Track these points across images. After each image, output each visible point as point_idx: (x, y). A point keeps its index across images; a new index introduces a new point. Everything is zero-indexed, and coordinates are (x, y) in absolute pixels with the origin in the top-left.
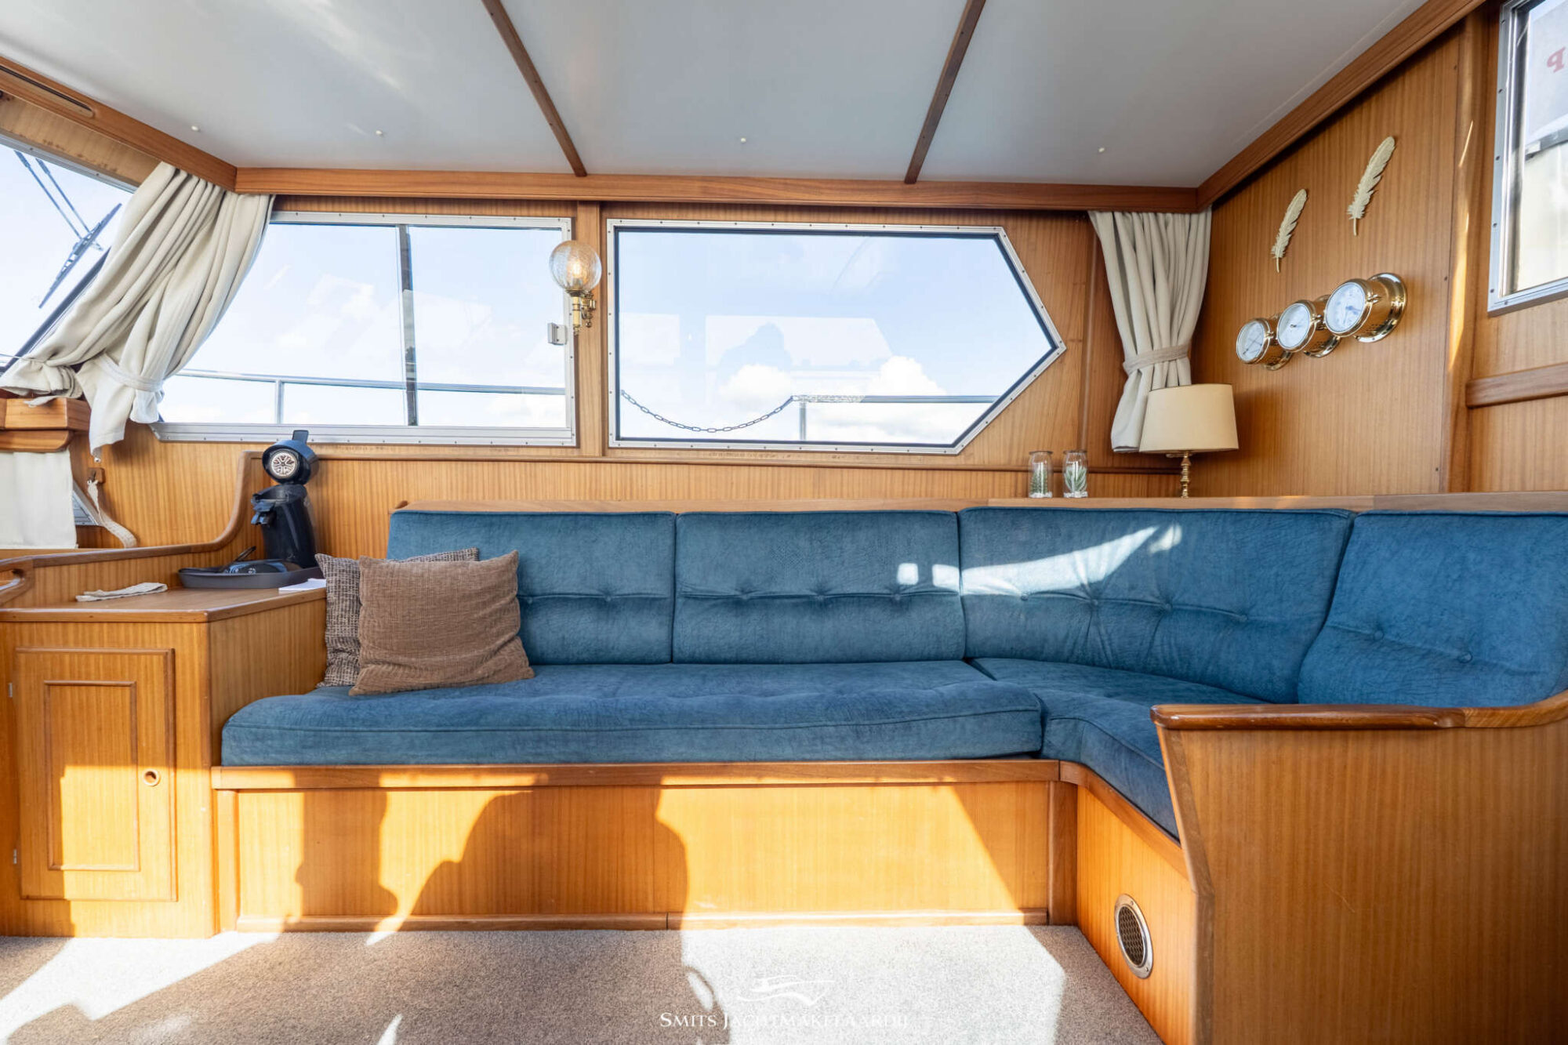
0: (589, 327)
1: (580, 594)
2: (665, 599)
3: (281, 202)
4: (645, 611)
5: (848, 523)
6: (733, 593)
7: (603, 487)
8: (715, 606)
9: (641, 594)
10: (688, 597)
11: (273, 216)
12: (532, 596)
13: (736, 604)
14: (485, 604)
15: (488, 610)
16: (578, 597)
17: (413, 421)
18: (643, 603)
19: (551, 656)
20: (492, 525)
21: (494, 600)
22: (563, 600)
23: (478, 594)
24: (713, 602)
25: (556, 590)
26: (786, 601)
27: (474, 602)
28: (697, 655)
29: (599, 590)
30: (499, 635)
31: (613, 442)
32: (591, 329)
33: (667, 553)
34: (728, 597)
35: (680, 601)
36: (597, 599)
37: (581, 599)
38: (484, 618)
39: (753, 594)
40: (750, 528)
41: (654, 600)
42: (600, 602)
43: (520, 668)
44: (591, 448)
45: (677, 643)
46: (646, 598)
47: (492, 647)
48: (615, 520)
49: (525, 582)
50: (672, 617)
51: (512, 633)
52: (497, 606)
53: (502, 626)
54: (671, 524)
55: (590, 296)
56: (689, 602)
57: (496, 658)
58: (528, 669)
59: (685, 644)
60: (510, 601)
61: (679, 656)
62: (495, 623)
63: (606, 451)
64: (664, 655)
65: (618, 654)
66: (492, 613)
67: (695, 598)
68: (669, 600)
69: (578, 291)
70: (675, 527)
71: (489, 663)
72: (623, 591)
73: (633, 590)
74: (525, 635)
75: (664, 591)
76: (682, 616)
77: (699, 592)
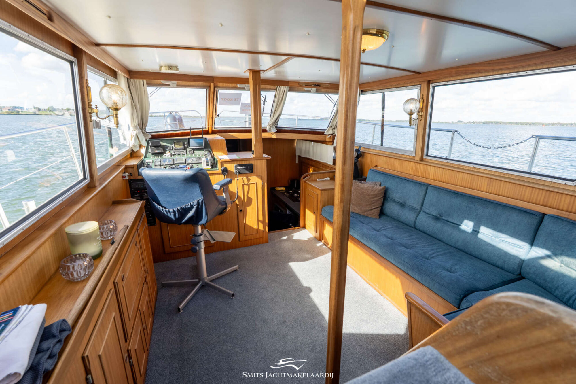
3: (363, 90)
4: (411, 211)
5: (484, 204)
6: (437, 215)
8: (429, 217)
9: (412, 206)
10: (424, 212)
11: (362, 94)
12: (390, 198)
13: (437, 219)
14: (373, 198)
15: (373, 200)
16: (398, 202)
17: (382, 145)
18: (413, 209)
19: (388, 215)
20: (385, 177)
21: (375, 197)
22: (395, 201)
23: (372, 195)
24: (430, 216)
25: (394, 198)
26: (451, 224)
27: (370, 197)
29: (403, 202)
30: (374, 206)
31: (425, 157)
32: (421, 121)
33: (422, 196)
34: (435, 216)
35: (422, 212)
38: (371, 201)
39: (443, 218)
40: (447, 196)
41: (415, 209)
42: (402, 205)
43: (376, 215)
44: (418, 158)
45: (417, 223)
46: (413, 208)
47: (371, 208)
48: (411, 183)
49: (388, 194)
50: (418, 216)
51: (377, 207)
52: (375, 199)
53: (375, 204)
54: (425, 188)
55: (422, 111)
56: (424, 213)
57: (371, 211)
58: (377, 216)
59: (418, 225)
60: (380, 198)
61: (416, 227)
62: (374, 203)
63: (422, 160)
64: (413, 225)
65: (402, 220)
66: (373, 201)
67: (425, 213)
68: (419, 211)
69: (411, 114)
70: (427, 189)
71: (369, 212)
72: (408, 204)
73: (411, 204)
74: (384, 208)
75: (418, 207)
76: (420, 217)
77: (427, 211)
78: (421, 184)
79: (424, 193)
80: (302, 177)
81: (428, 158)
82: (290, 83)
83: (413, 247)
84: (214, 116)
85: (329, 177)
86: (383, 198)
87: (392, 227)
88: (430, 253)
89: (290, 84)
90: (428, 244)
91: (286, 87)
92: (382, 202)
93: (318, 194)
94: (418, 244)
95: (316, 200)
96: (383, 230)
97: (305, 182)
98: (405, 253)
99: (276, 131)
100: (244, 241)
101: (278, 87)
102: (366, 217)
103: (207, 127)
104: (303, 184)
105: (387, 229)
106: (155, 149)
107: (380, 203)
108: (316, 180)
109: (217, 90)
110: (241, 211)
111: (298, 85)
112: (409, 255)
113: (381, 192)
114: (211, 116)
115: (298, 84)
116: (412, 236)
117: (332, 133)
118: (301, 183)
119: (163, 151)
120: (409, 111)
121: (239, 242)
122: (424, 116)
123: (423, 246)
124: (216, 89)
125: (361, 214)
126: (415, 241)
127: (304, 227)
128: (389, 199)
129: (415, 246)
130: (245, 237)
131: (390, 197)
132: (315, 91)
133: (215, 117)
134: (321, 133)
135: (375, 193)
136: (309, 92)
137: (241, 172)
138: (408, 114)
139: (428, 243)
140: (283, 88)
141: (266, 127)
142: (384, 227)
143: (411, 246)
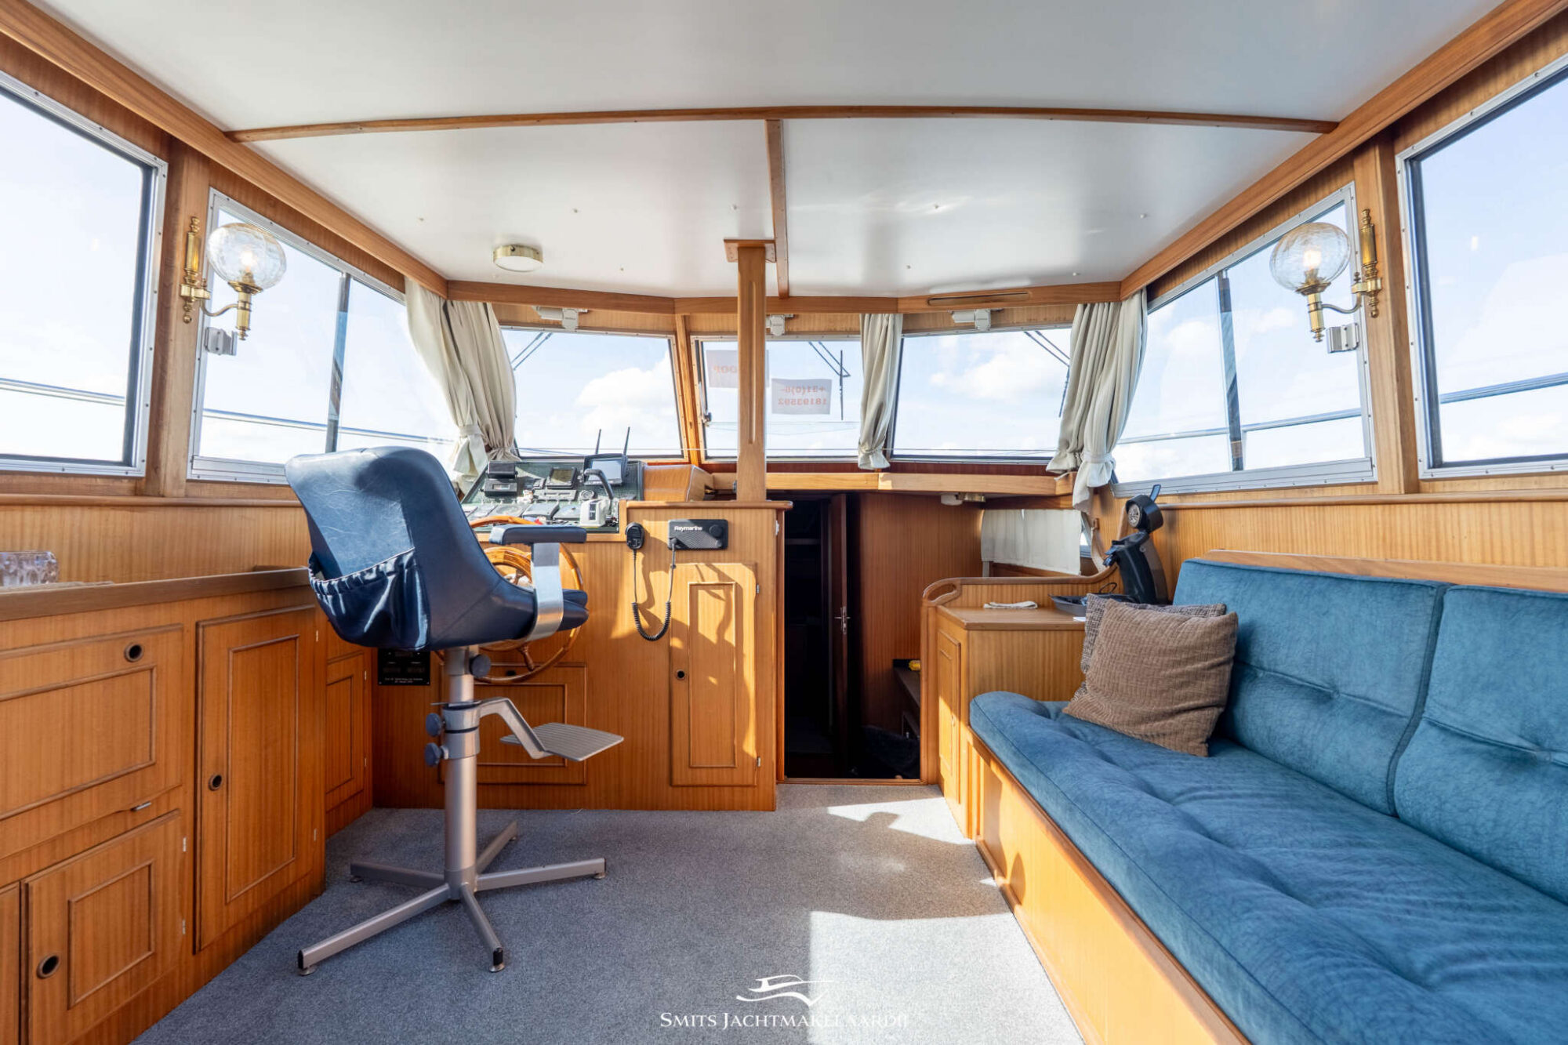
0: (1375, 316)
1: (1301, 679)
2: (1401, 716)
3: (1152, 292)
4: (1363, 725)
6: (1512, 740)
7: (1399, 539)
8: (1467, 751)
9: (1368, 699)
10: (1433, 724)
11: (1149, 307)
12: (1263, 669)
13: (1517, 761)
14: (1179, 663)
15: (1179, 670)
16: (1300, 683)
17: (1238, 465)
18: (1373, 713)
20: (1240, 580)
21: (1187, 661)
22: (1285, 681)
23: (1174, 651)
24: (1472, 745)
25: (1280, 668)
27: (1166, 659)
28: (1423, 822)
29: (1323, 680)
30: (1186, 698)
31: (1423, 471)
32: (1378, 318)
33: (1416, 646)
34: (1501, 746)
35: (1423, 725)
36: (1320, 691)
37: (1301, 686)
38: (1170, 677)
39: (1554, 755)
41: (1384, 712)
42: (1322, 697)
43: (1189, 740)
44: (1392, 484)
45: (1398, 788)
46: (1374, 709)
47: (1168, 708)
48: (1355, 588)
49: (1255, 650)
50: (1400, 747)
51: (1201, 702)
52: (1189, 668)
53: (1189, 690)
54: (1430, 602)
55: (1374, 274)
56: (1433, 732)
57: (1170, 721)
58: (1198, 745)
59: (1406, 799)
60: (1213, 666)
61: (1400, 810)
62: (1182, 685)
63: (1413, 485)
64: (1379, 800)
65: (1324, 773)
66: (1182, 675)
67: (1444, 729)
68: (1406, 721)
69: (1313, 286)
70: (1439, 606)
71: (1157, 723)
72: (1349, 690)
73: (1361, 690)
74: (1238, 713)
75: (1402, 702)
76: (1415, 749)
77: (1451, 719)
78: (1405, 587)
79: (1423, 629)
80: (926, 592)
81: (1439, 473)
82: (899, 301)
83: (1339, 895)
84: (699, 421)
85: (1034, 601)
86: (1228, 668)
87: (1258, 796)
88: (1449, 948)
89: (901, 306)
90: (1455, 900)
91: (891, 316)
92: (1226, 683)
93: (960, 645)
94: (1381, 891)
95: (955, 669)
96: (1195, 798)
97: (936, 608)
98: (1248, 910)
99: (887, 465)
100: (688, 786)
101: (867, 316)
102: (1145, 742)
103: (686, 454)
104: (931, 620)
105: (1221, 797)
106: (498, 482)
107: (1211, 687)
108: (982, 607)
109: (697, 342)
110: (681, 675)
111: (926, 306)
112: (1275, 925)
113: (1214, 637)
114: (690, 419)
115: (924, 301)
116: (1360, 845)
117: (1072, 465)
118: (924, 611)
119: (515, 490)
120: (1300, 280)
121: (670, 788)
122: (1386, 297)
123: (1408, 902)
124: (693, 338)
125: (1125, 729)
126: (1370, 872)
127: (936, 785)
128: (1261, 675)
129: (1356, 897)
130: (690, 772)
131: (1266, 665)
132: (987, 323)
133: (703, 425)
134: (1035, 468)
135: (1191, 641)
136: (970, 328)
137: (688, 543)
138: (1298, 291)
139: (1460, 895)
140: (882, 321)
141: (856, 457)
142: (1210, 789)
143: (1327, 890)
